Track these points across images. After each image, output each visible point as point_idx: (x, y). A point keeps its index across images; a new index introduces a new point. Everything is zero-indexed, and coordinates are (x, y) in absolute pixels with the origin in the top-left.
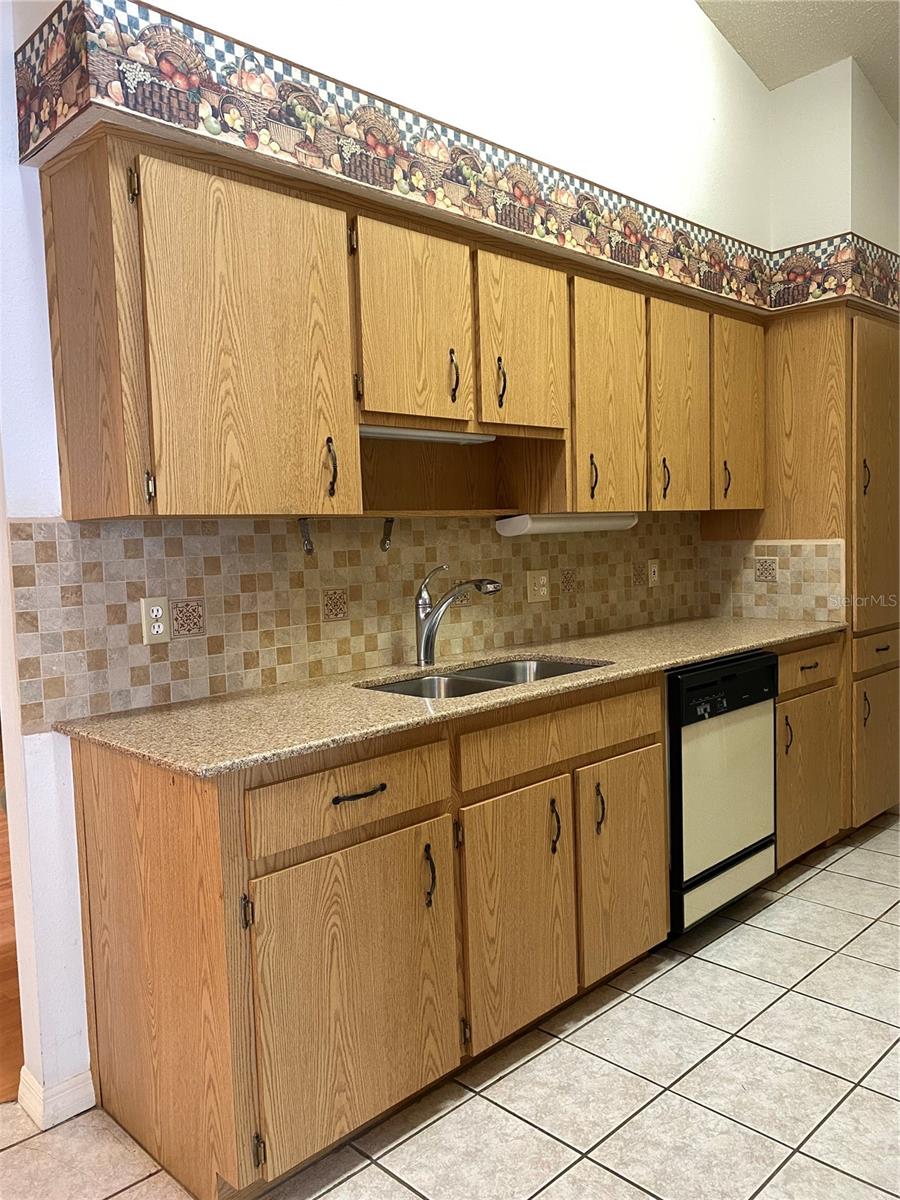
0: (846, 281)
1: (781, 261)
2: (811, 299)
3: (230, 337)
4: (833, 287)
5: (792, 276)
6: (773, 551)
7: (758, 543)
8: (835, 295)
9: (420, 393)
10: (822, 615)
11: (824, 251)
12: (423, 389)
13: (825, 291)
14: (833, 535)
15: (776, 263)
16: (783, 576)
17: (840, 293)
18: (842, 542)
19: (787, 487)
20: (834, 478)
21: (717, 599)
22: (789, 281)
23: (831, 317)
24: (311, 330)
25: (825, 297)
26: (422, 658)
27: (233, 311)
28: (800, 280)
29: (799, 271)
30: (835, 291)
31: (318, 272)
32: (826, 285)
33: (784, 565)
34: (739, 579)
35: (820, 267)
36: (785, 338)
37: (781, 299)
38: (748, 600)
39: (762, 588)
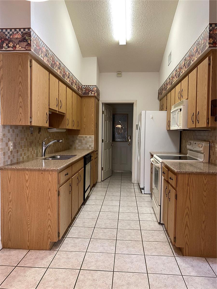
1: (84, 87)
2: (90, 95)
6: (82, 137)
7: (79, 136)
9: (54, 105)
10: (90, 148)
11: (92, 87)
14: (92, 135)
16: (83, 141)
18: (94, 136)
19: (84, 126)
20: (92, 125)
21: (71, 146)
22: (86, 91)
23: (92, 98)
24: (45, 93)
25: (92, 95)
28: (88, 91)
29: (88, 89)
33: (84, 140)
34: (75, 142)
35: (91, 90)
36: (86, 100)
37: (84, 94)
38: (77, 146)
39: (80, 144)
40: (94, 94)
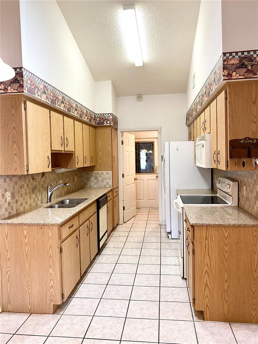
1: (98, 116)
2: (105, 125)
6: (98, 173)
7: (94, 172)
8: (109, 125)
10: (108, 186)
11: (107, 116)
12: (58, 144)
13: (107, 123)
14: (110, 170)
16: (100, 179)
18: (111, 172)
19: (100, 161)
20: (109, 159)
21: (86, 184)
22: (100, 120)
23: (108, 128)
24: (46, 134)
25: (107, 125)
26: (49, 201)
29: (102, 119)
31: (46, 122)
33: (100, 176)
34: (90, 179)
35: (106, 119)
36: (101, 131)
37: (98, 123)
38: (92, 184)
39: (95, 181)
40: (110, 123)
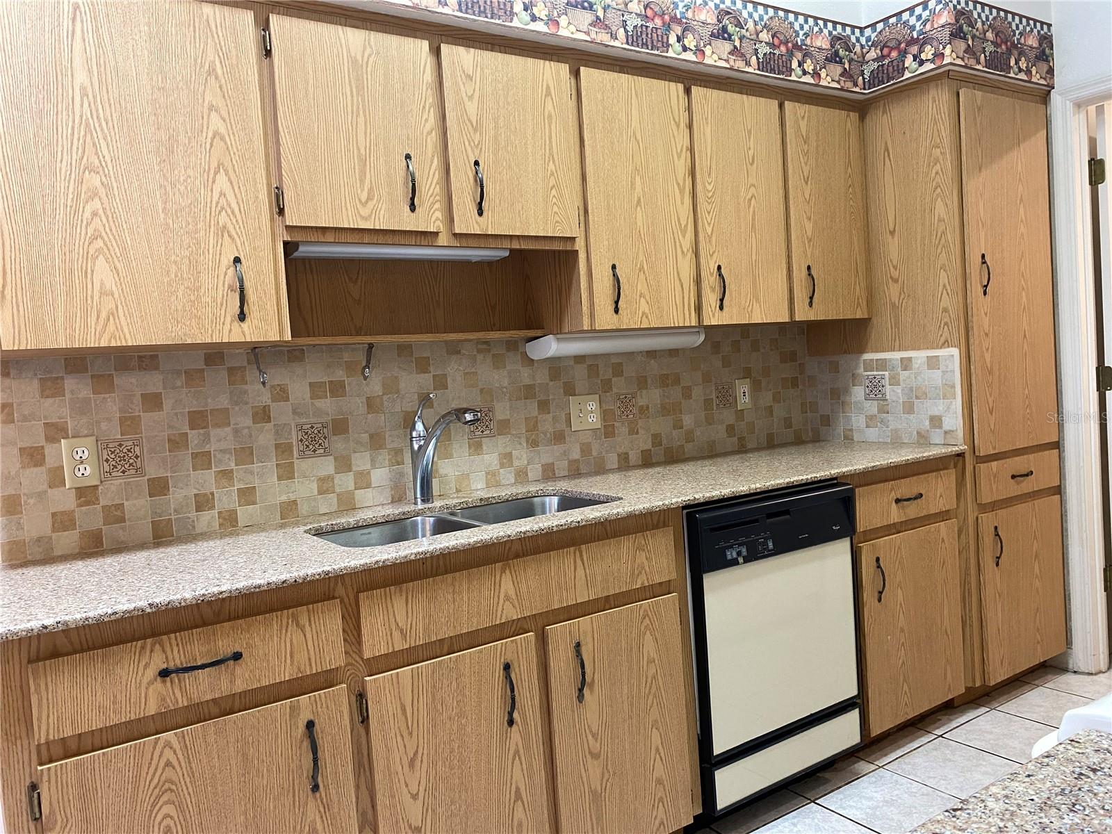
0: (944, 48)
1: (873, 36)
2: (907, 75)
3: (97, 153)
4: (930, 57)
5: (886, 51)
6: (882, 365)
7: (867, 356)
8: (932, 66)
9: (364, 204)
10: (937, 437)
11: (919, 18)
12: (369, 199)
13: (921, 63)
14: (946, 344)
15: (868, 39)
16: (893, 393)
17: (938, 63)
18: (955, 351)
19: (893, 291)
21: (827, 421)
22: (883, 57)
23: (933, 92)
24: (209, 140)
25: (921, 70)
26: (419, 496)
27: (100, 125)
28: (894, 54)
29: (892, 44)
30: (932, 61)
31: (217, 78)
32: (923, 56)
33: (895, 381)
34: (848, 398)
35: (915, 36)
36: (883, 123)
37: (876, 79)
38: (858, 421)
39: (872, 407)
